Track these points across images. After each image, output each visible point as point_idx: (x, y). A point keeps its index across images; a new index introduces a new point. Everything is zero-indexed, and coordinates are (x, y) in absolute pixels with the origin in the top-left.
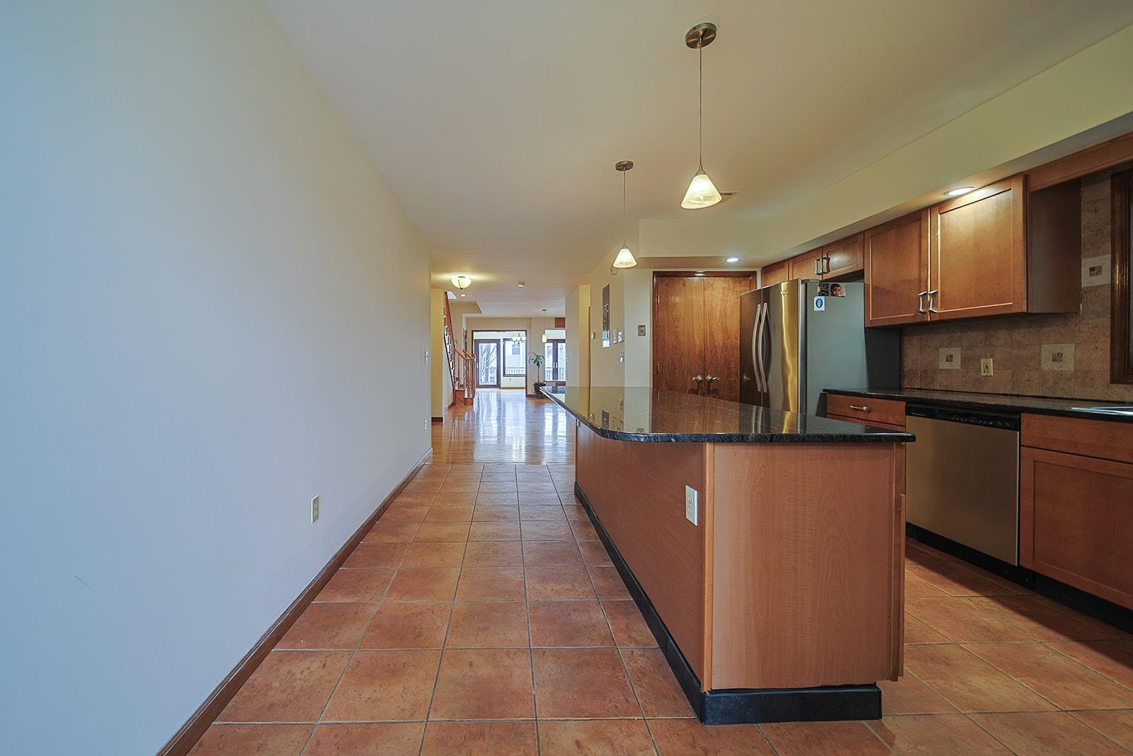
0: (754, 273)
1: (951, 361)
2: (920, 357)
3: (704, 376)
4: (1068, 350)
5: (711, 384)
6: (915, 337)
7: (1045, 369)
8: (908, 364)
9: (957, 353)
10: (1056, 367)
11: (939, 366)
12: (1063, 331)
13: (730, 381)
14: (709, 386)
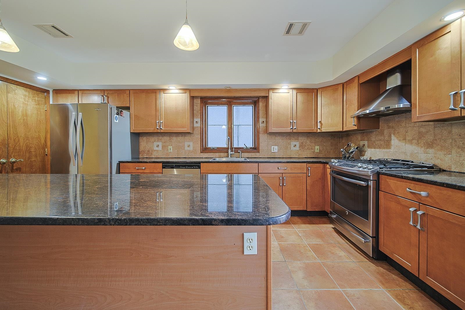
0: (48, 92)
1: (158, 147)
2: (146, 146)
3: (8, 158)
4: (191, 144)
5: (14, 164)
6: (144, 138)
7: (186, 149)
8: (142, 148)
9: (160, 144)
10: (188, 149)
11: (153, 149)
12: (190, 138)
13: (30, 161)
14: (13, 166)
